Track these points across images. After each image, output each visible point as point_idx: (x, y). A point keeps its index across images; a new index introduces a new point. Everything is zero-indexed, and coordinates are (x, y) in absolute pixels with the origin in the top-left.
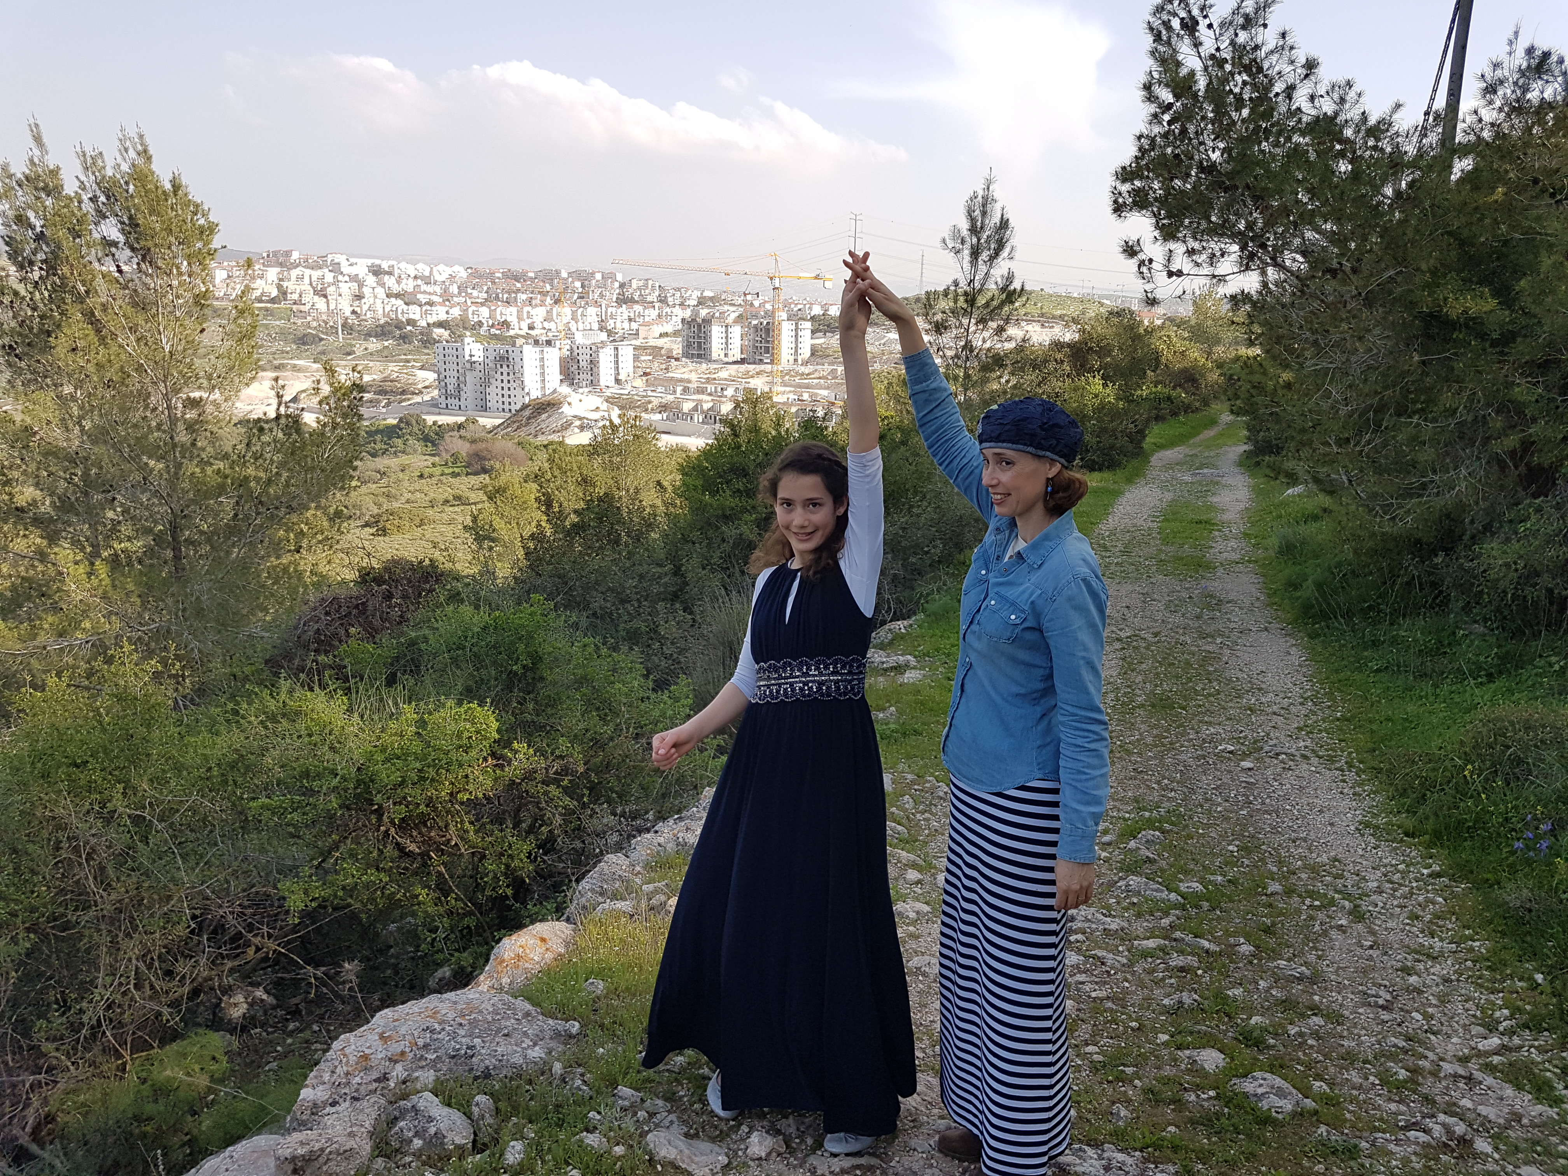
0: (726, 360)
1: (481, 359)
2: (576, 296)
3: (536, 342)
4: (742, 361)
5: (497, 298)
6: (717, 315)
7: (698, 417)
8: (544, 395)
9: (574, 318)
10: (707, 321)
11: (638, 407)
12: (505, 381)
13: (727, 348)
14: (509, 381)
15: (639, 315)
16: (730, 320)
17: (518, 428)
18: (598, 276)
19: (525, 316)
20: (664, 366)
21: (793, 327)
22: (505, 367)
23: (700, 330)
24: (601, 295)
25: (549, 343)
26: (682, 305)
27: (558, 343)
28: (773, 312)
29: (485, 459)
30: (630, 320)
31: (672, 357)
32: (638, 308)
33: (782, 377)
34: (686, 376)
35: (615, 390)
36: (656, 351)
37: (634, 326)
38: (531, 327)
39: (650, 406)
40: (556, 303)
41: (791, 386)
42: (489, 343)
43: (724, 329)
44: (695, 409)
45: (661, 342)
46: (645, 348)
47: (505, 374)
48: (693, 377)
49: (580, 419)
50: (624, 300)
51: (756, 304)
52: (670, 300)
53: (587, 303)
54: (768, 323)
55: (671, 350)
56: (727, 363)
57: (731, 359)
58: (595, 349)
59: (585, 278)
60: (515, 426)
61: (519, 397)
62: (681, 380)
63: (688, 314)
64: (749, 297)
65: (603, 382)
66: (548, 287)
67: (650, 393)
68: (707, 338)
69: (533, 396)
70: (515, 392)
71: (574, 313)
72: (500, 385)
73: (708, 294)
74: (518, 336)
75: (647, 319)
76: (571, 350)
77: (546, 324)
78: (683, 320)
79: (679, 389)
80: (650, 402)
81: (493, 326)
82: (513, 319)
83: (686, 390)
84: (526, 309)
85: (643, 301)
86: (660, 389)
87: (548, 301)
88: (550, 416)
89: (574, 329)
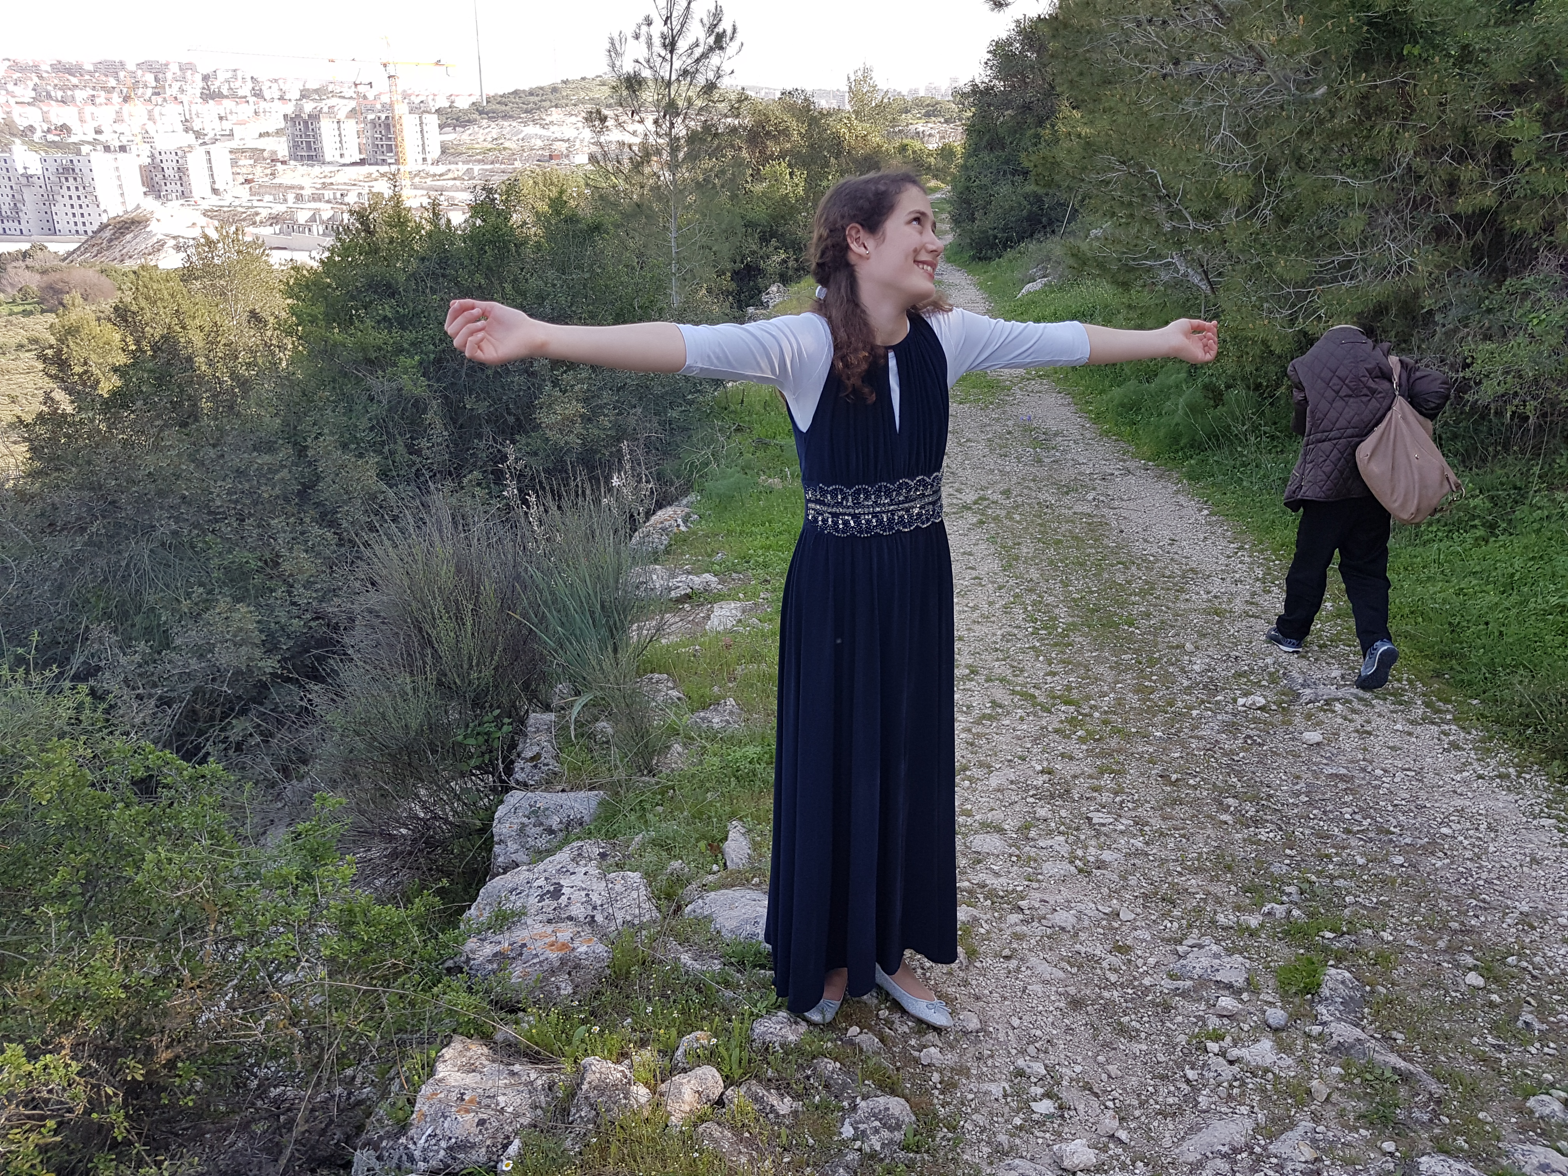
0: (343, 161)
1: (40, 172)
2: (149, 92)
3: (107, 149)
4: (362, 162)
5: (49, 96)
6: (325, 109)
7: (318, 229)
8: (126, 212)
9: (151, 118)
10: (315, 117)
11: (244, 220)
12: (75, 198)
13: (341, 148)
14: (79, 197)
15: (231, 113)
16: (341, 115)
17: (99, 252)
18: (174, 68)
19: (88, 117)
20: (269, 171)
21: (418, 122)
22: (71, 180)
23: (306, 127)
24: (182, 90)
25: (123, 149)
26: (281, 98)
27: (134, 148)
28: (392, 105)
29: (61, 292)
30: (221, 118)
31: (277, 160)
32: (228, 104)
33: (412, 179)
34: (296, 182)
35: (214, 201)
36: (257, 154)
37: (227, 125)
38: (98, 132)
39: (258, 219)
40: (126, 99)
41: (422, 189)
42: (47, 152)
43: (335, 125)
44: (313, 219)
45: (262, 144)
46: (243, 151)
47: (73, 188)
48: (307, 182)
49: (174, 238)
50: (210, 95)
51: (371, 97)
52: (267, 94)
53: (165, 100)
54: (387, 118)
55: (274, 153)
56: (344, 165)
57: (347, 160)
58: (182, 154)
59: (158, 70)
60: (95, 249)
61: (95, 215)
62: (292, 187)
63: (289, 109)
64: (360, 88)
65: (196, 195)
66: (112, 82)
67: (256, 203)
68: (316, 135)
69: (112, 214)
70: (89, 210)
71: (150, 112)
72: (69, 202)
73: (312, 85)
74: (84, 142)
75: (242, 117)
76: (152, 157)
77: (116, 127)
78: (285, 116)
79: (291, 197)
80: (257, 214)
81: (49, 131)
82: (73, 123)
83: (299, 198)
84: (89, 109)
85: (234, 95)
86: (268, 198)
87: (116, 98)
88: (135, 237)
89: (152, 133)
